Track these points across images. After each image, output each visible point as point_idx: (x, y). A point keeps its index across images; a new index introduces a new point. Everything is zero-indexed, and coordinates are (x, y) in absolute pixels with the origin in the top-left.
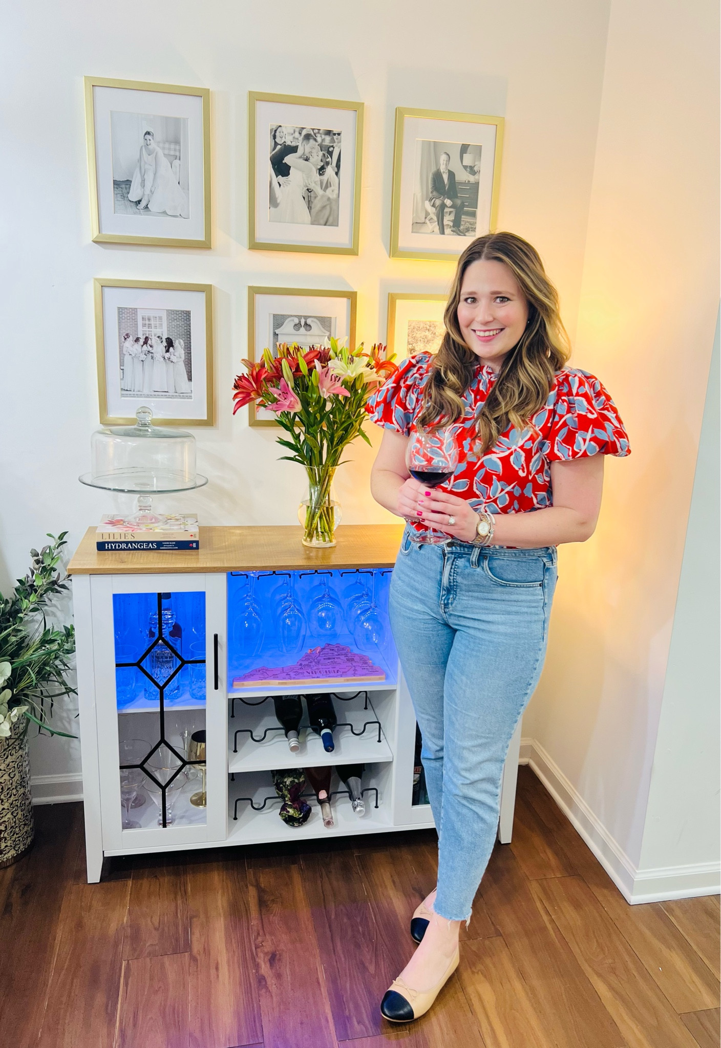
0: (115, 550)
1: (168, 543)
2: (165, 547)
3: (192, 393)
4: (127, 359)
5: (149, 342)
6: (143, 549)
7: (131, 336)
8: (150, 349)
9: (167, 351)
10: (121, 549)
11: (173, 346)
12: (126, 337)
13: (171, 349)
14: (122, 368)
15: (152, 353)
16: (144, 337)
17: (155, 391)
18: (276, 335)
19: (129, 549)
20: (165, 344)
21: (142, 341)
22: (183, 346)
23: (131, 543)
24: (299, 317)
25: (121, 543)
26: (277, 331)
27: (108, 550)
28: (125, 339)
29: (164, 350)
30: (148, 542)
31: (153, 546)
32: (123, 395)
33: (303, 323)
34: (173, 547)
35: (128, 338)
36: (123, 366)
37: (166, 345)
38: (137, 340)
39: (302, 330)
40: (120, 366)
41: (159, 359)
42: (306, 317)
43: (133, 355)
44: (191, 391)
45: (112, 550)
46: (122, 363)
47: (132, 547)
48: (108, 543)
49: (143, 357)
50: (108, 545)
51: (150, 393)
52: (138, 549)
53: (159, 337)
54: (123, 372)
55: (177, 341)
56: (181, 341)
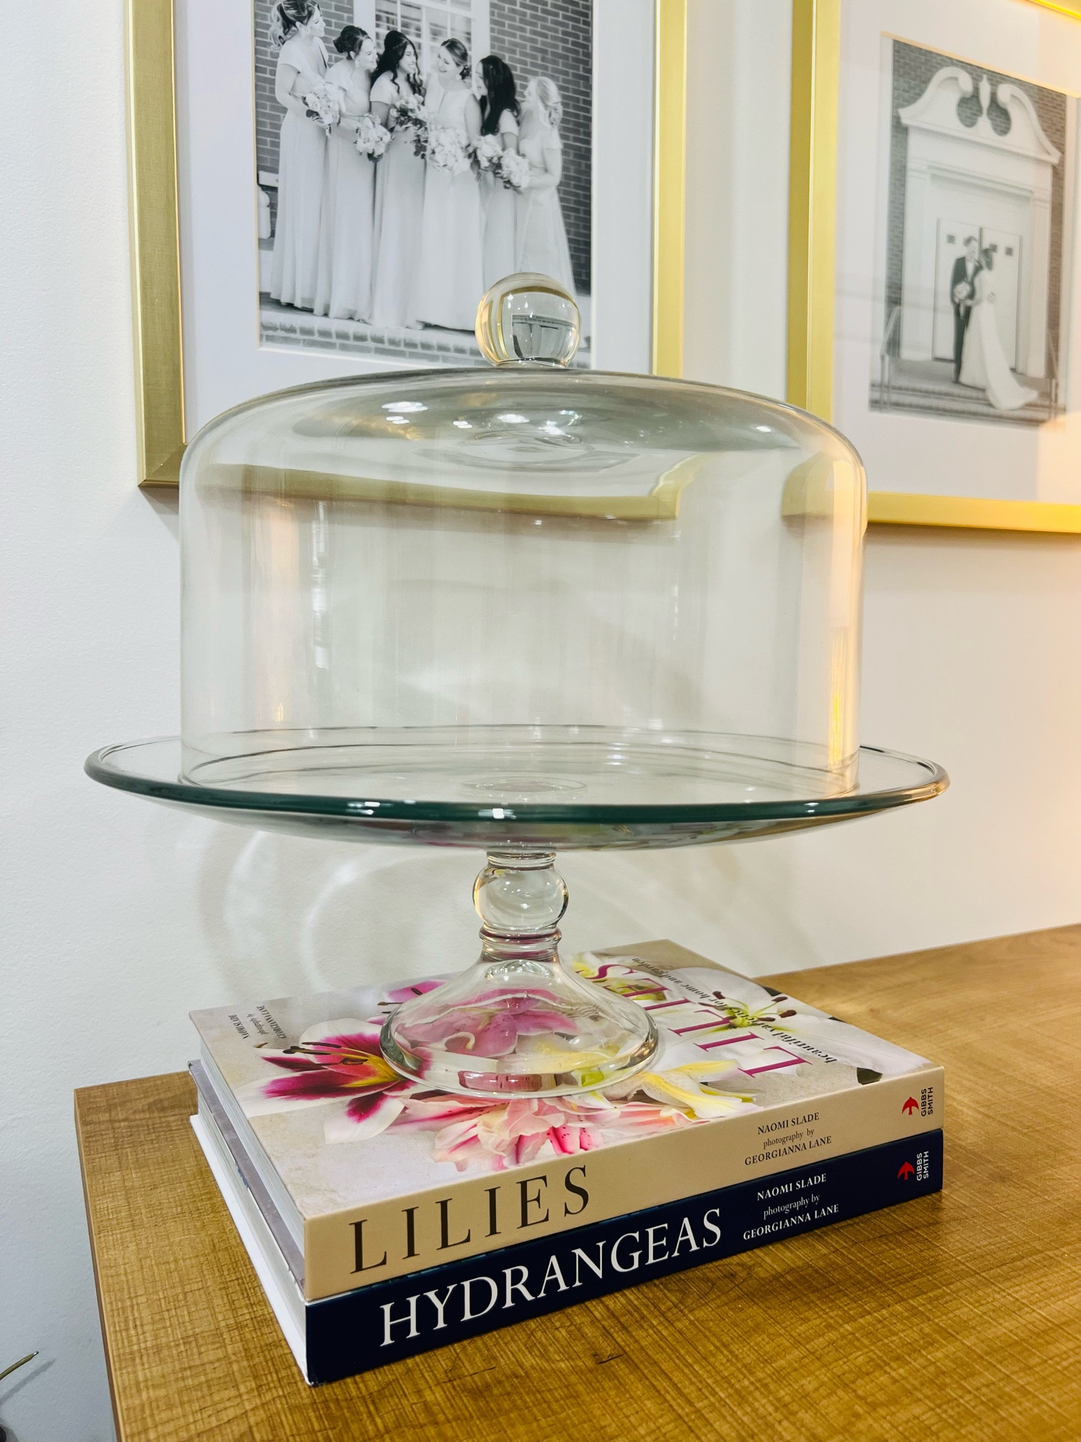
0: (458, 1332)
1: (785, 1189)
2: (771, 1220)
3: (588, 349)
4: (295, 132)
5: (407, 62)
6: (646, 1275)
7: (317, 14)
8: (412, 101)
9: (489, 126)
10: (501, 1319)
11: (514, 106)
12: (291, 13)
13: (507, 119)
14: (267, 178)
15: (419, 123)
16: (384, 32)
17: (427, 326)
18: (900, 130)
19: (555, 1303)
20: (477, 86)
21: (371, 51)
22: (558, 116)
23: (562, 1243)
24: (976, 72)
25: (493, 1263)
26: (907, 115)
27: (404, 1349)
28: (288, 24)
29: (475, 117)
30: (670, 1214)
31: (701, 1233)
32: (268, 333)
33: (985, 101)
34: (811, 1208)
35: (301, 20)
36: (274, 170)
37: (484, 91)
38: (348, 41)
39: (984, 123)
40: (260, 168)
41: (451, 162)
42: (997, 78)
43: (328, 119)
44: (588, 340)
45: (430, 1341)
46: (267, 159)
47: (569, 1280)
48: (397, 1290)
49: (374, 136)
50: (400, 1310)
51: (403, 334)
52: (614, 1283)
53: (452, 45)
54: (273, 206)
55: (533, 85)
56: (552, 88)
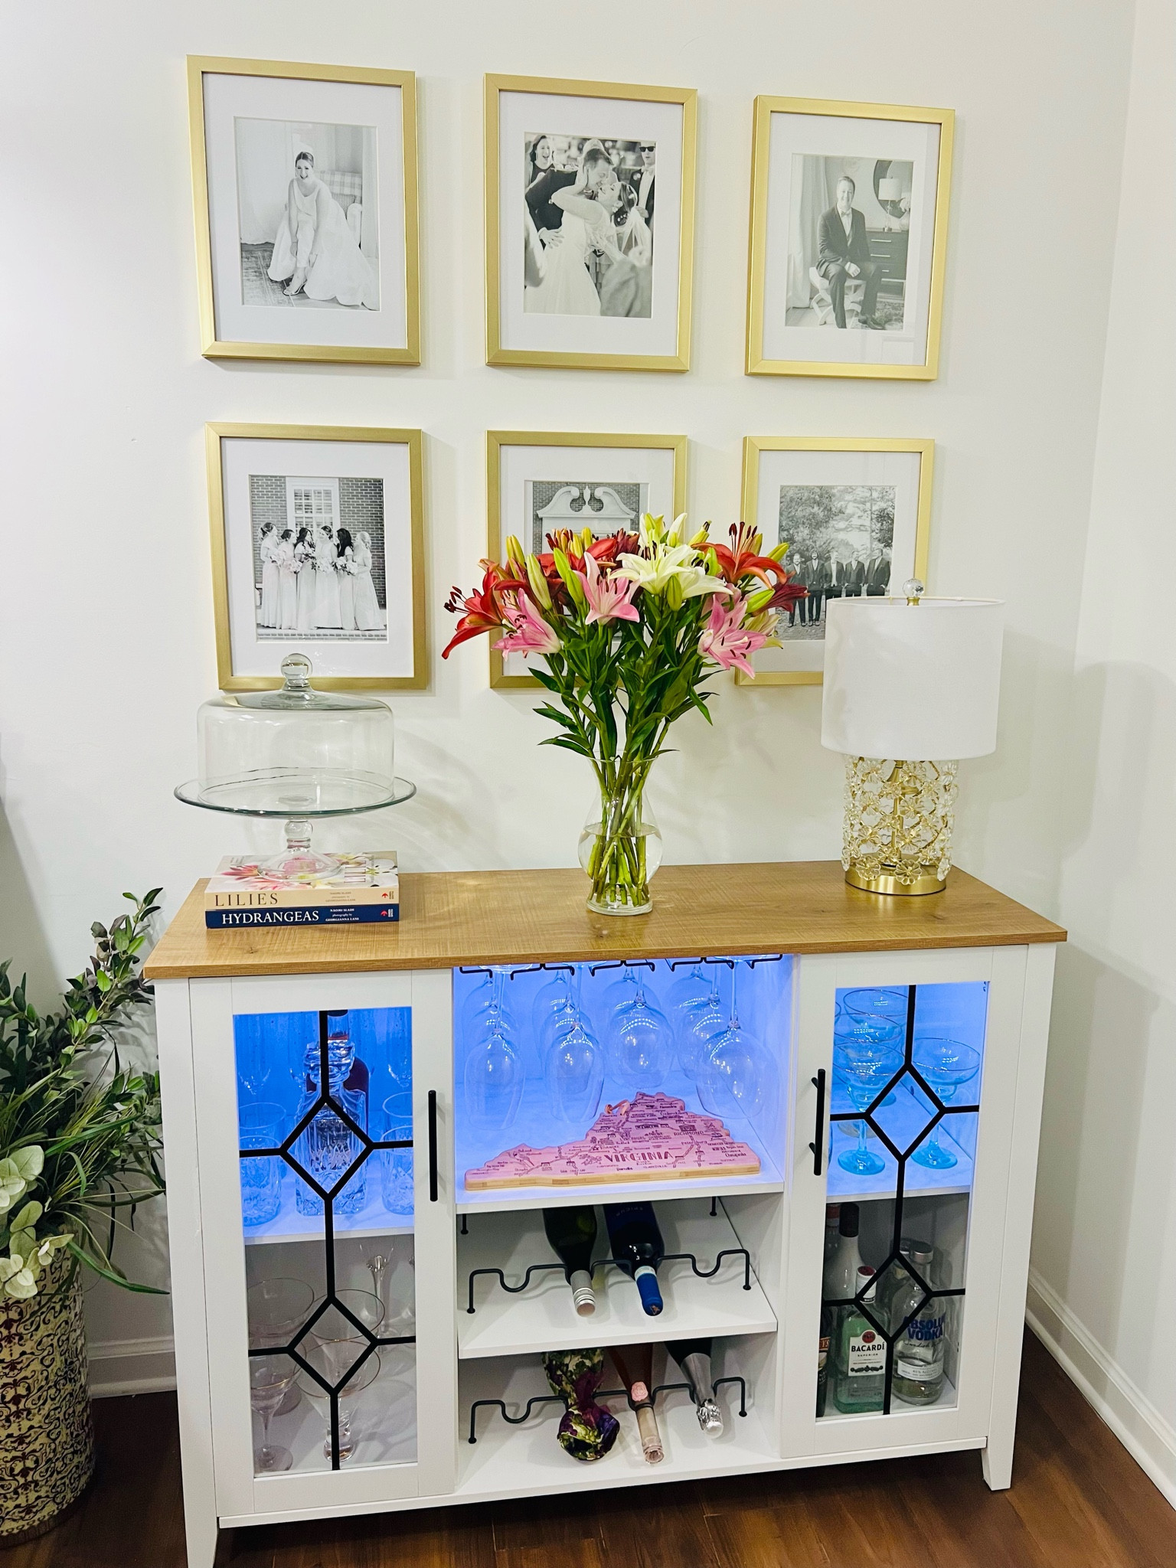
0: (241, 925)
1: (340, 910)
2: (335, 917)
3: (386, 629)
4: (268, 569)
5: (308, 538)
6: (294, 923)
7: (274, 528)
8: (310, 550)
9: (341, 554)
10: (252, 925)
11: (351, 545)
12: (265, 529)
13: (348, 550)
14: (258, 586)
15: (313, 558)
16: (299, 529)
17: (319, 628)
18: (538, 519)
19: (268, 924)
20: (336, 540)
21: (294, 536)
22: (369, 545)
23: (271, 911)
24: (581, 486)
25: (252, 911)
26: (540, 514)
27: (228, 926)
28: (264, 533)
29: (335, 551)
30: (303, 910)
31: (312, 917)
32: (260, 637)
33: (587, 497)
34: (349, 917)
35: (269, 531)
36: (261, 583)
37: (339, 542)
38: (286, 535)
39: (587, 510)
40: (256, 582)
41: (326, 569)
42: (594, 486)
43: (279, 563)
44: (385, 626)
45: (234, 925)
46: (258, 579)
47: (273, 920)
48: (227, 912)
49: (296, 565)
50: (227, 916)
51: (309, 632)
52: (284, 923)
53: (325, 528)
54: (261, 594)
55: (358, 535)
56: (367, 535)
